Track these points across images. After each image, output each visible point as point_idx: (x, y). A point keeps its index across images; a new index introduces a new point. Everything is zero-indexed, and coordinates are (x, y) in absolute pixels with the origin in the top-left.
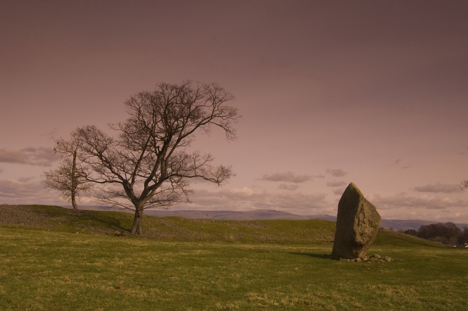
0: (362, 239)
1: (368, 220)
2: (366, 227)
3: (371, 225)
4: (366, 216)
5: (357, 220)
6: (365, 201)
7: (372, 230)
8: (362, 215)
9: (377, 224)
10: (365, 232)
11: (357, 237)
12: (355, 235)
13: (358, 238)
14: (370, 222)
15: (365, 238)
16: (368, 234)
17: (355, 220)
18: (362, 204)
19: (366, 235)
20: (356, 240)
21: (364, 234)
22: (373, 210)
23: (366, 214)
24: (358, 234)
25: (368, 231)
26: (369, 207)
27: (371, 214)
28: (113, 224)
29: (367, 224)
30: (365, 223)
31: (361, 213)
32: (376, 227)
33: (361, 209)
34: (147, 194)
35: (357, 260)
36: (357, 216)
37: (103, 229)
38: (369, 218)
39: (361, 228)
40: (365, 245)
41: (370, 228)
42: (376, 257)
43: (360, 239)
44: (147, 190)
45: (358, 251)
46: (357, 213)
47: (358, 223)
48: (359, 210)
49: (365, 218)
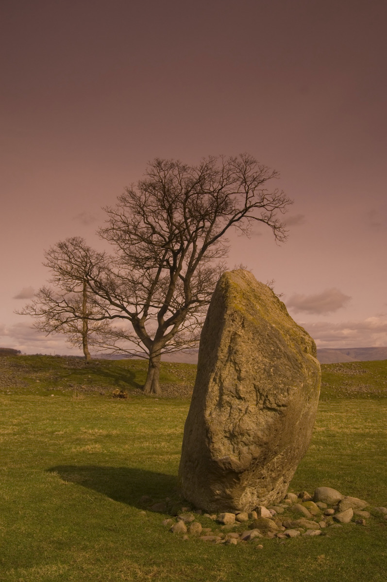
0: (234, 452)
1: (253, 388)
2: (246, 413)
3: (264, 403)
4: (243, 374)
5: (216, 388)
6: (243, 323)
7: (270, 420)
8: (232, 370)
9: (283, 399)
10: (245, 427)
11: (217, 445)
12: (208, 437)
13: (222, 448)
14: (261, 395)
15: (245, 449)
16: (256, 436)
17: (210, 390)
18: (234, 335)
19: (247, 439)
20: (215, 454)
21: (241, 434)
22: (274, 352)
23: (245, 365)
24: (220, 436)
25: (253, 424)
26: (259, 344)
27: (263, 367)
28: (124, 378)
29: (251, 399)
30: (242, 396)
31: (228, 364)
32: (280, 410)
33: (230, 351)
34: (164, 332)
35: (225, 520)
36: (216, 374)
37: (102, 387)
38: (255, 379)
39: (230, 416)
40: (246, 472)
41: (261, 412)
42: (322, 497)
43: (229, 450)
44: (163, 326)
45: (227, 488)
46: (218, 365)
47: (218, 399)
48: (223, 354)
49: (243, 379)
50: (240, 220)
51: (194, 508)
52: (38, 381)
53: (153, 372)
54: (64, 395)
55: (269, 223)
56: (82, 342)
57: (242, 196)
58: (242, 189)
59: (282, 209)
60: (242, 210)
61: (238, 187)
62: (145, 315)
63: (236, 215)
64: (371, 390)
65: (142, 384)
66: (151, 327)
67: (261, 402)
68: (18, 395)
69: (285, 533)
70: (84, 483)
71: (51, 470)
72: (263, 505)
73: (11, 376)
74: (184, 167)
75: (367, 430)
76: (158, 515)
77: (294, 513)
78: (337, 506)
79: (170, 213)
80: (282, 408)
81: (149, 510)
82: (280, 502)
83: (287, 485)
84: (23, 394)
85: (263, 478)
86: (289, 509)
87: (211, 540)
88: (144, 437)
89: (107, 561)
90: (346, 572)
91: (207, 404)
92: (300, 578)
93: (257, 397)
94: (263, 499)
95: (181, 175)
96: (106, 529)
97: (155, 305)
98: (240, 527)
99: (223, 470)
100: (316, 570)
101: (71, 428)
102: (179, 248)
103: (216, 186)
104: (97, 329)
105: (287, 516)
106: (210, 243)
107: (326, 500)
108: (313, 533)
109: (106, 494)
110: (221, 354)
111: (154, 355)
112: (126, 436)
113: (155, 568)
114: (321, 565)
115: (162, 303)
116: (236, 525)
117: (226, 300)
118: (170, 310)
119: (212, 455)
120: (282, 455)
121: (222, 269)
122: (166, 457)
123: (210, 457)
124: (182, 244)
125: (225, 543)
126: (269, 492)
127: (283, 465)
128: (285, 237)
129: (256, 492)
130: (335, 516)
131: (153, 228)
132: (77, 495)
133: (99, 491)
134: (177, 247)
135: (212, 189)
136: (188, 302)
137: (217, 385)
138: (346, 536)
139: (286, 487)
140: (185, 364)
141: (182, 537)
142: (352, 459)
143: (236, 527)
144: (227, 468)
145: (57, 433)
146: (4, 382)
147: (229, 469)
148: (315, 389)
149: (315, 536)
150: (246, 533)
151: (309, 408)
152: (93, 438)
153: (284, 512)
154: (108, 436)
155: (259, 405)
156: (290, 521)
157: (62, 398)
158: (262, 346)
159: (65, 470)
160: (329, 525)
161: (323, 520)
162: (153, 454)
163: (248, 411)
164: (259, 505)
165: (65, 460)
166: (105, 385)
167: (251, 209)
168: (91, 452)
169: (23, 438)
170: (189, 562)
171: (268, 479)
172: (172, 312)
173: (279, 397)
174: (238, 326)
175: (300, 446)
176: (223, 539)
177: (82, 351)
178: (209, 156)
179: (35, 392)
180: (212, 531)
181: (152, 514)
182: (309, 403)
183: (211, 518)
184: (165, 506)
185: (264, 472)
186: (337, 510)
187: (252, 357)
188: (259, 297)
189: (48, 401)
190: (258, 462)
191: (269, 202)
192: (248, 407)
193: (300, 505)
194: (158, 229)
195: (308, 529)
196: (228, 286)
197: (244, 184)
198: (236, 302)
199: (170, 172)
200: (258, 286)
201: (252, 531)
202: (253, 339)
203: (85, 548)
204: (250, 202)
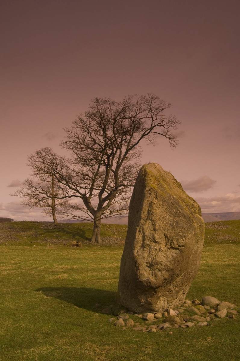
0: (152, 275)
1: (163, 235)
2: (159, 251)
3: (171, 245)
4: (157, 227)
5: (141, 236)
6: (156, 196)
7: (175, 255)
8: (150, 225)
9: (182, 242)
10: (159, 259)
11: (142, 272)
12: (136, 267)
13: (145, 273)
14: (168, 239)
15: (159, 273)
16: (166, 265)
17: (137, 237)
18: (151, 203)
19: (160, 267)
20: (141, 277)
21: (157, 264)
22: (176, 213)
23: (158, 222)
24: (144, 266)
25: (164, 258)
26: (167, 208)
27: (169, 222)
28: (78, 234)
29: (162, 242)
30: (157, 241)
31: (148, 221)
32: (180, 249)
33: (149, 213)
34: (103, 205)
35: (148, 318)
36: (140, 227)
37: (65, 240)
38: (164, 230)
39: (149, 253)
40: (160, 287)
41: (169, 250)
42: (207, 302)
43: (149, 274)
44: (102, 201)
45: (149, 298)
46: (141, 222)
47: (142, 242)
48: (144, 215)
49: (157, 230)
50: (149, 134)
51: (128, 311)
52: (25, 237)
53: (96, 230)
54: (42, 246)
55: (167, 136)
56: (52, 212)
57: (149, 119)
58: (149, 115)
59: (174, 127)
60: (149, 128)
61: (147, 114)
62: (91, 194)
63: (146, 132)
64: (232, 238)
65: (90, 237)
66: (95, 202)
67: (169, 244)
68: (13, 246)
69: (185, 324)
70: (59, 298)
71: (38, 290)
72: (171, 308)
73: (8, 235)
74: (113, 102)
75: (231, 262)
76: (106, 316)
77: (190, 312)
78: (217, 307)
79: (105, 131)
80: (182, 248)
81: (100, 313)
82: (181, 306)
83: (185, 295)
84: (16, 245)
85: (171, 291)
86: (187, 310)
87: (140, 330)
88: (94, 269)
89: (77, 344)
90: (225, 347)
91: (135, 246)
92: (197, 351)
93: (166, 241)
94: (171, 304)
95: (111, 107)
96: (75, 325)
97: (97, 188)
98: (157, 322)
99: (146, 287)
100: (206, 346)
101: (48, 265)
102: (111, 152)
103: (133, 113)
104: (61, 205)
105: (186, 314)
106: (130, 149)
107: (210, 304)
108: (203, 324)
109: (73, 303)
110: (143, 215)
111: (97, 219)
112: (82, 269)
113: (107, 347)
114: (209, 343)
115: (101, 187)
116: (155, 321)
117: (145, 181)
118: (106, 191)
119: (139, 277)
120: (182, 277)
121: (138, 165)
122: (108, 281)
123: (138, 279)
124: (113, 150)
125: (149, 332)
126: (174, 300)
127: (182, 283)
128: (176, 144)
129: (166, 300)
130: (216, 314)
131: (94, 140)
132: (55, 305)
133: (69, 302)
134: (110, 152)
135: (130, 116)
136: (117, 186)
137: (141, 234)
138: (223, 325)
139: (185, 297)
140: (116, 224)
141: (122, 329)
142: (224, 280)
143: (155, 322)
144: (149, 285)
145: (39, 268)
146: (4, 238)
147: (150, 286)
148: (201, 235)
149: (204, 326)
150: (161, 325)
151: (198, 247)
152: (62, 270)
153: (184, 312)
154: (71, 269)
155: (167, 246)
156: (188, 317)
157: (40, 247)
158: (168, 209)
159: (47, 290)
160: (212, 319)
161: (208, 316)
162: (100, 279)
163: (161, 250)
164: (168, 308)
165: (46, 284)
166: (67, 239)
167: (155, 128)
168: (61, 279)
169: (19, 271)
170: (127, 343)
171: (174, 292)
172: (107, 192)
173: (180, 240)
174: (153, 197)
175: (193, 271)
176: (147, 329)
177: (52, 218)
178: (128, 96)
179: (24, 244)
180: (140, 324)
181: (102, 315)
182: (198, 244)
183: (139, 316)
184: (110, 310)
185: (171, 287)
186: (217, 310)
187: (162, 217)
188: (165, 179)
189: (32, 249)
190: (167, 281)
191: (166, 123)
192: (160, 247)
193: (193, 308)
194: (97, 141)
195: (200, 322)
196: (146, 173)
197: (151, 112)
198: (152, 183)
199: (105, 105)
200: (164, 173)
201: (164, 324)
202: (163, 205)
203: (62, 336)
204: (154, 123)
